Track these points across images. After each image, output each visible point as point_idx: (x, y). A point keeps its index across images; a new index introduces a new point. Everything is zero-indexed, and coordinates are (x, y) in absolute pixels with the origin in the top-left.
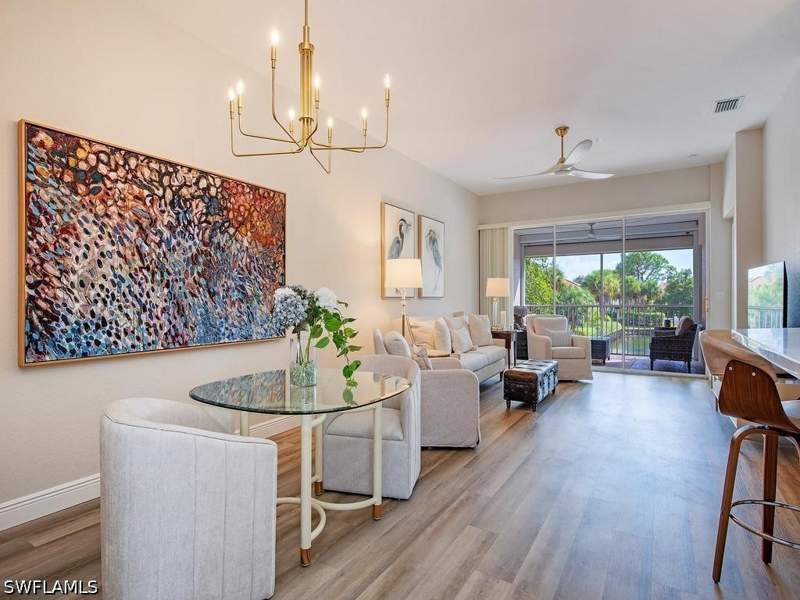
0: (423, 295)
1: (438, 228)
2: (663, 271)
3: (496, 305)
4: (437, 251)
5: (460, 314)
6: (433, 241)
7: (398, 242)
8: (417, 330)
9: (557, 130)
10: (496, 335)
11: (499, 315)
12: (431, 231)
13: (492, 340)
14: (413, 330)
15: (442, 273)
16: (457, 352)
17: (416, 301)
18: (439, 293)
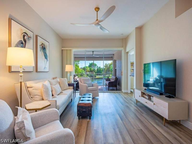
0: (39, 70)
1: (46, 44)
2: (96, 67)
3: (69, 74)
4: (46, 53)
5: (56, 78)
6: (44, 48)
7: (22, 43)
8: (32, 89)
9: (95, 9)
10: (69, 85)
11: (70, 77)
12: (43, 44)
13: (68, 87)
14: (29, 89)
15: (48, 62)
16: (55, 95)
17: (35, 73)
18: (47, 70)
